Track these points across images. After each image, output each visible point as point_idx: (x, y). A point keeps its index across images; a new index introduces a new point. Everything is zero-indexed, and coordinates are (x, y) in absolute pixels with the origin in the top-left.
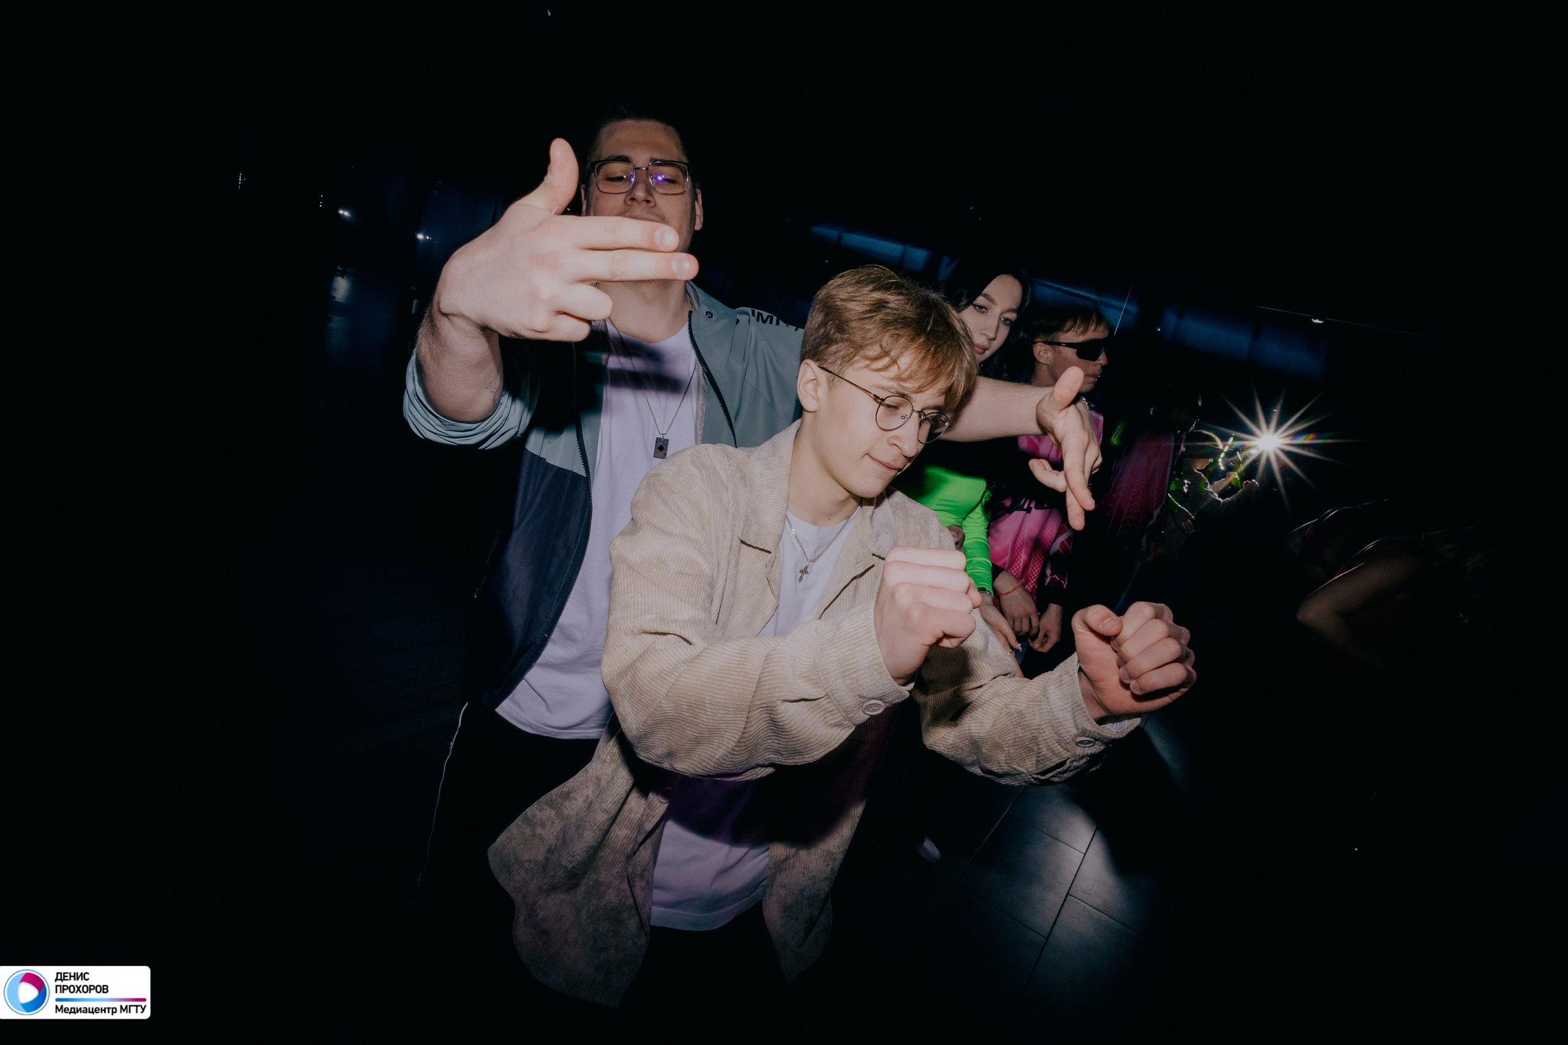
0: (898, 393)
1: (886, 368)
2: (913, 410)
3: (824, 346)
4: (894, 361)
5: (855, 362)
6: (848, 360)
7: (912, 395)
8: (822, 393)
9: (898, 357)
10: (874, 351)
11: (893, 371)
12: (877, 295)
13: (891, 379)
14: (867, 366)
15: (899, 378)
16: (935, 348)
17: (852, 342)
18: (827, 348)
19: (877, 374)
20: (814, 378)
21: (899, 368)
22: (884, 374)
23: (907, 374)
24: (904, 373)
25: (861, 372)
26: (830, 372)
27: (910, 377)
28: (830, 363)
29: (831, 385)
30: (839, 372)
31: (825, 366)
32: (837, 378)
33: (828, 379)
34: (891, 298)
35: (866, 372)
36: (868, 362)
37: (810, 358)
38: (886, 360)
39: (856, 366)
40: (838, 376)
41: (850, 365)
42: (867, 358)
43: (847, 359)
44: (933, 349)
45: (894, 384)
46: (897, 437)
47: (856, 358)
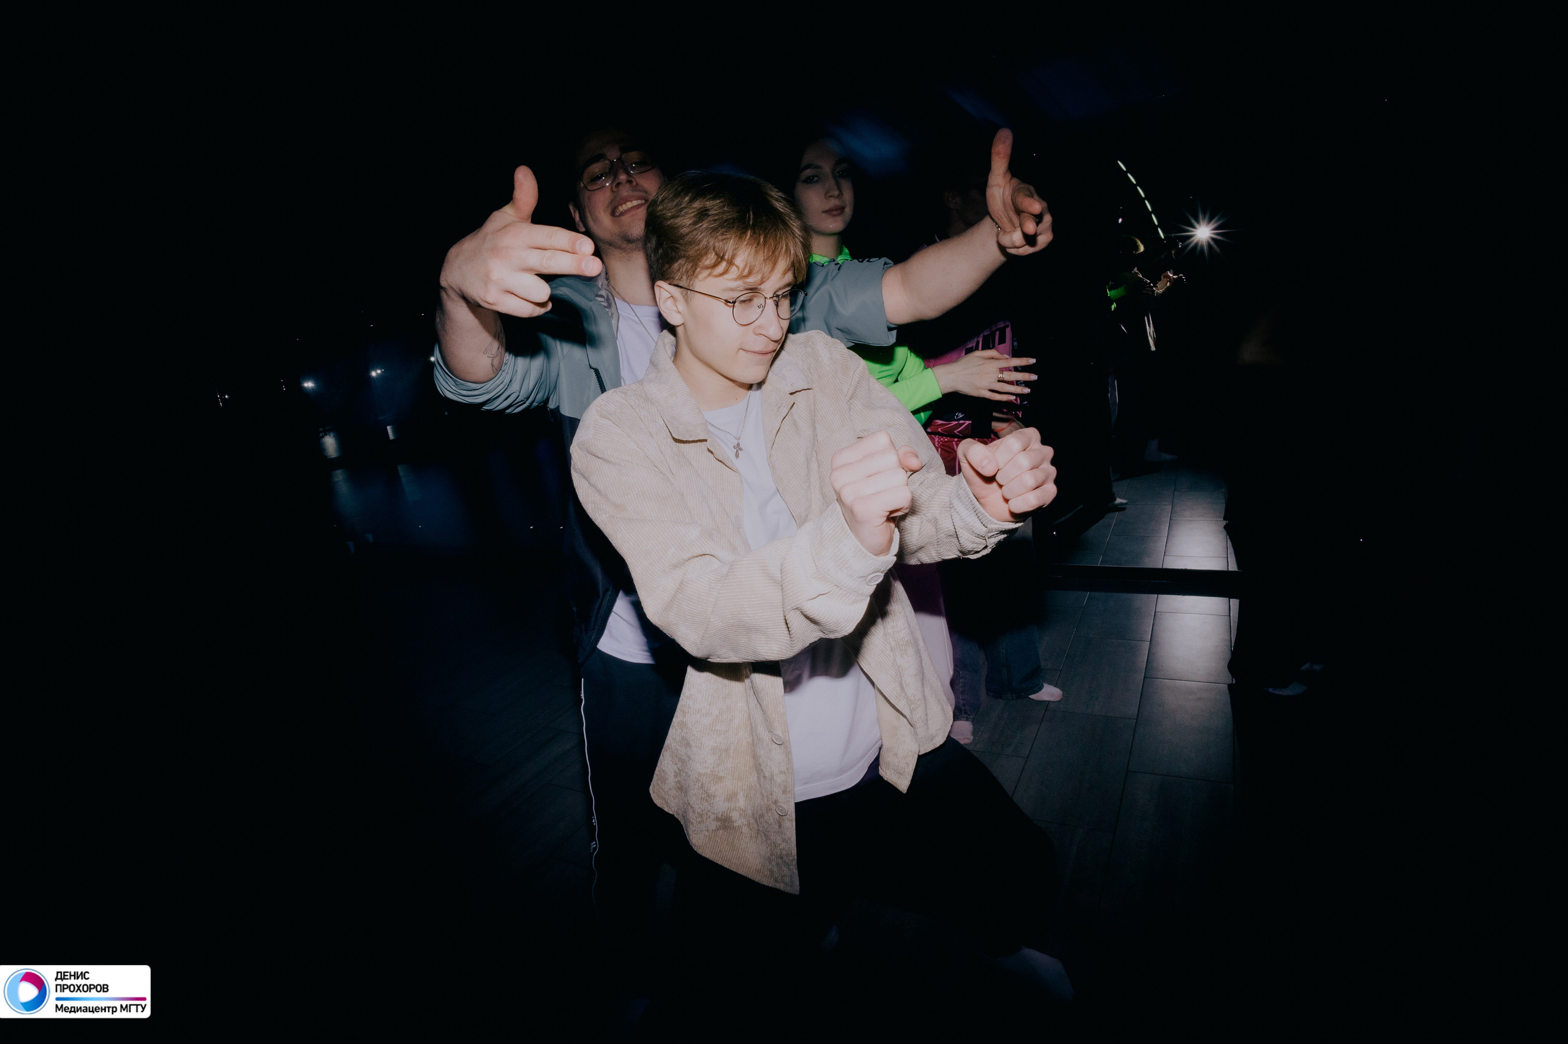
0: (747, 289)
1: (726, 272)
2: (766, 298)
3: (667, 266)
4: (731, 263)
5: (699, 273)
6: (692, 274)
7: (759, 287)
8: (681, 306)
9: (734, 256)
10: (711, 259)
11: (734, 272)
12: (697, 204)
13: (736, 280)
14: (710, 275)
15: (742, 277)
16: (764, 238)
17: (688, 258)
18: (670, 267)
19: (721, 278)
20: (670, 295)
21: (737, 267)
22: (726, 276)
23: (746, 271)
24: (744, 269)
25: (705, 282)
26: (681, 287)
27: (750, 273)
28: (678, 279)
29: (687, 300)
30: (689, 285)
31: (675, 283)
32: (689, 292)
33: (682, 294)
34: (709, 204)
35: (711, 280)
36: (709, 271)
37: (660, 280)
38: (724, 264)
39: (701, 277)
40: (689, 289)
41: (696, 277)
42: (707, 268)
43: (690, 272)
44: (762, 240)
45: (739, 283)
46: (759, 327)
47: (698, 270)
